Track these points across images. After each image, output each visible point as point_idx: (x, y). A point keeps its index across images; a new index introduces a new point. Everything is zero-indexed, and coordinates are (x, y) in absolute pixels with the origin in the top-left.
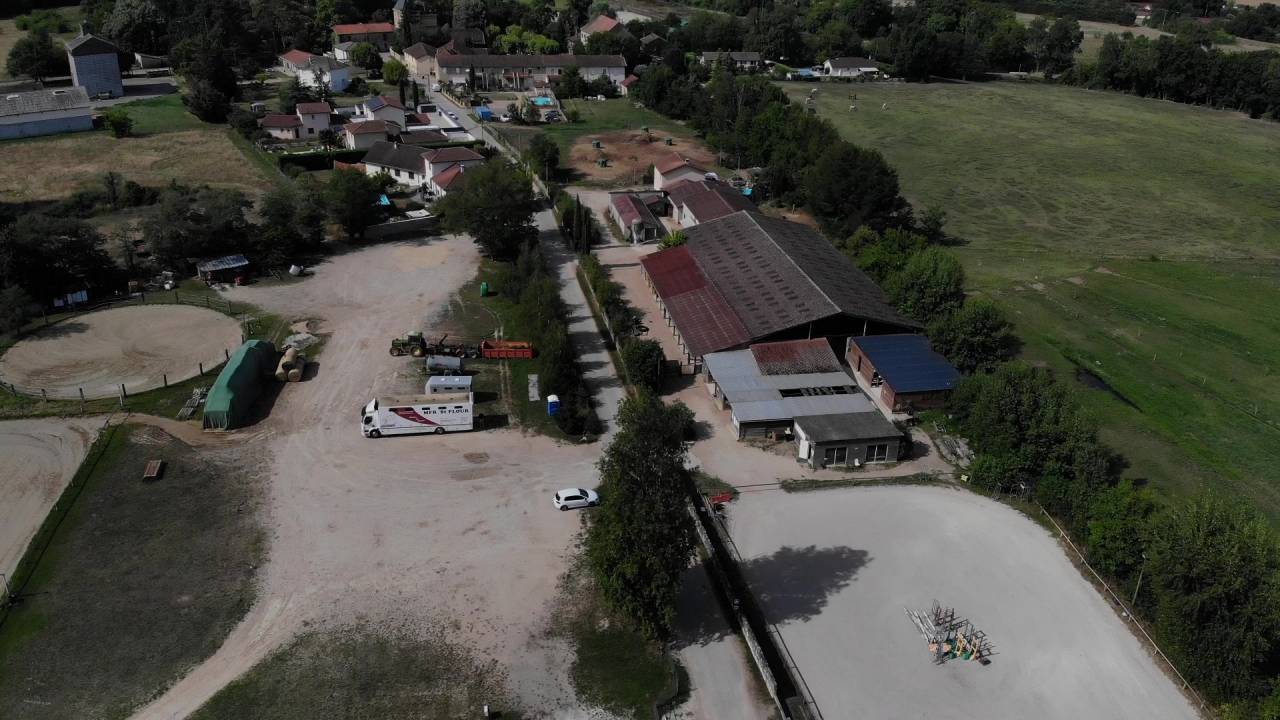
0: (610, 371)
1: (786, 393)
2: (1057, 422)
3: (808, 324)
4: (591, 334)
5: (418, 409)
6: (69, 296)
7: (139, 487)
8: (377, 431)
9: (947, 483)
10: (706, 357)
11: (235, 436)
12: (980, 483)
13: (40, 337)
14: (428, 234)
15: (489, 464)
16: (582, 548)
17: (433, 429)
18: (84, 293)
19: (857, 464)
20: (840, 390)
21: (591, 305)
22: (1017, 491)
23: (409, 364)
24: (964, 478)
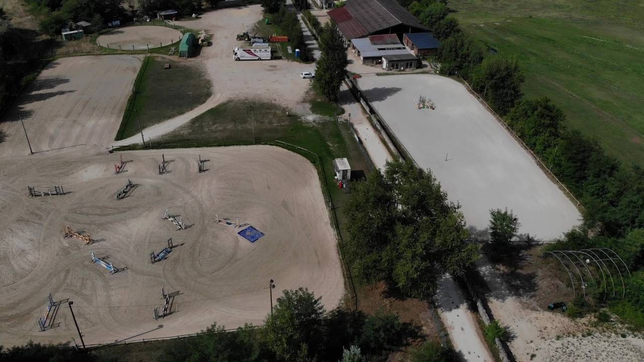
0: (316, 46)
1: (380, 49)
2: (468, 50)
3: (389, 28)
4: (309, 36)
5: (252, 50)
6: (113, 22)
7: (164, 70)
8: (238, 58)
9: (432, 74)
10: (352, 40)
11: (190, 59)
12: (442, 73)
13: (107, 35)
14: (241, 6)
15: (278, 68)
16: (311, 86)
17: (257, 58)
18: (119, 21)
19: (402, 69)
20: (399, 48)
21: (308, 27)
22: (454, 74)
23: (244, 43)
24: (438, 72)
